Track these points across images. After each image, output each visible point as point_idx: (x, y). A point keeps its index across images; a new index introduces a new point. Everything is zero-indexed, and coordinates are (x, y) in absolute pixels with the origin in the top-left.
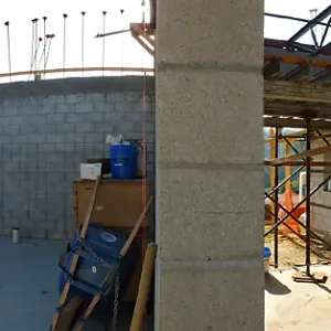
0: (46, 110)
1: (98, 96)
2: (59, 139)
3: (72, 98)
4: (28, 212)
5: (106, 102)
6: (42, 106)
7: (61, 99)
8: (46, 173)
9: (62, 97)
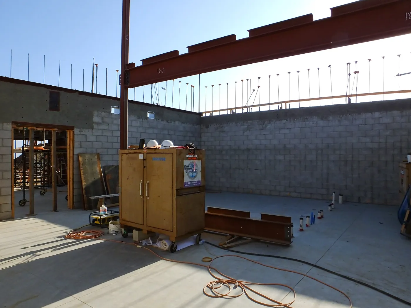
0: (358, 122)
1: (396, 113)
2: (368, 140)
3: (377, 114)
4: (346, 186)
5: (402, 116)
6: (355, 119)
7: (369, 115)
8: (359, 162)
9: (370, 114)
